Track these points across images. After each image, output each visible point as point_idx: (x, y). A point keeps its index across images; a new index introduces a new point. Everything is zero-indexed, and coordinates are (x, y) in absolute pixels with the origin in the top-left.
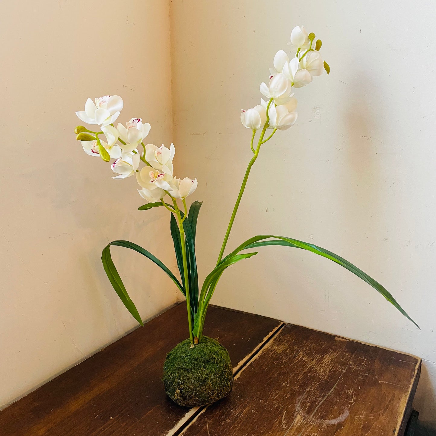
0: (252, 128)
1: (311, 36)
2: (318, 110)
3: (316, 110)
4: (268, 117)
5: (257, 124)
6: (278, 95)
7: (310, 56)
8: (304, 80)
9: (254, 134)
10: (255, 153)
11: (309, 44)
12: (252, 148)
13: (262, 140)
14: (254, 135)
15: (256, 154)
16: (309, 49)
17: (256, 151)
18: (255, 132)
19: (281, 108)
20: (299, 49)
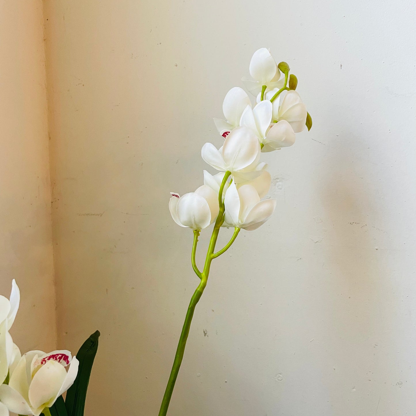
0: (191, 227)
1: (283, 67)
2: (279, 182)
3: (277, 182)
4: (222, 206)
5: (203, 220)
6: (240, 167)
7: (285, 98)
8: (284, 139)
9: (197, 238)
10: (201, 278)
11: (280, 79)
12: (195, 266)
13: (213, 252)
14: (197, 241)
15: (203, 281)
16: (283, 87)
17: (203, 275)
18: (198, 235)
19: (248, 189)
20: (265, 88)
